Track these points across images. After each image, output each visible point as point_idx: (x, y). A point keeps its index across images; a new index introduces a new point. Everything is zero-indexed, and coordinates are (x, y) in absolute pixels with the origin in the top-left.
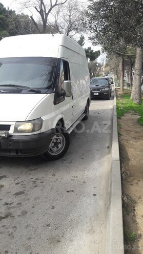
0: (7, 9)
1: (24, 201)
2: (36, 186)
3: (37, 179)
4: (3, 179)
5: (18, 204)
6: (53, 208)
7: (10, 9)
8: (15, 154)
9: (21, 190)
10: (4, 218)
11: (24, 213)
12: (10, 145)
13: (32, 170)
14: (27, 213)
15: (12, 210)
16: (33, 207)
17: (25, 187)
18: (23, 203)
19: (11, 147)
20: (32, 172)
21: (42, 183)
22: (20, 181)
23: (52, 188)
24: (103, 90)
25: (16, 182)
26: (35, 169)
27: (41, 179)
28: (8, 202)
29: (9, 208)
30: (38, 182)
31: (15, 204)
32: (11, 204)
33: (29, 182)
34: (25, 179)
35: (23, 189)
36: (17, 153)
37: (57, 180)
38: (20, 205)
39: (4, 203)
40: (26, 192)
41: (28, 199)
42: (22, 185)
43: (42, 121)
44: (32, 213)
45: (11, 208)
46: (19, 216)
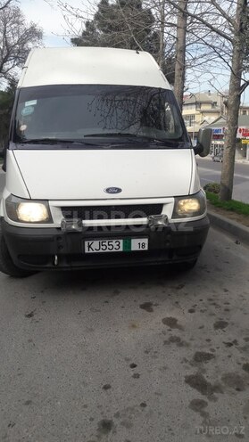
2: (227, 310)
3: (210, 300)
4: (155, 308)
5: (247, 340)
12: (166, 242)
17: (214, 314)
19: (168, 244)
20: (183, 291)
25: (186, 310)
27: (217, 300)
28: (226, 342)
30: (221, 305)
32: (235, 342)
33: (207, 307)
34: (193, 303)
35: (214, 317)
40: (226, 321)
42: (202, 311)
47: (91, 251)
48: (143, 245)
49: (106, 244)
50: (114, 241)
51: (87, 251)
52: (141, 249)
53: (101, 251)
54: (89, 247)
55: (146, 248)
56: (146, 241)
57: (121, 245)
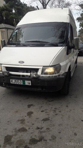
0: (22, 3)
1: (51, 127)
2: (56, 114)
3: (56, 109)
4: (32, 107)
5: (47, 129)
6: (75, 134)
7: (24, 3)
8: (41, 90)
9: (47, 117)
10: (39, 141)
11: (54, 138)
12: (38, 83)
13: (50, 101)
14: (56, 137)
15: (44, 134)
16: (60, 133)
17: (49, 115)
18: (51, 129)
19: (39, 84)
20: (50, 103)
21: (60, 112)
22: (44, 110)
23: (69, 117)
24: (82, 50)
25: (41, 110)
26: (52, 101)
27: (58, 109)
28: (39, 127)
29: (41, 132)
30: (57, 112)
31: (44, 129)
32: (42, 128)
33: (50, 111)
34: (47, 108)
35: (48, 116)
36: (42, 89)
37: (71, 110)
38: (49, 130)
39: (36, 128)
40: (50, 119)
41: (54, 125)
42: (46, 112)
43: (60, 66)
44: (60, 138)
45: (42, 132)
46: (50, 140)
47: (12, 83)
48: (29, 83)
49: (17, 81)
50: (19, 80)
51: (11, 83)
52: (29, 85)
53: (15, 83)
54: (12, 81)
55: (30, 85)
56: (30, 82)
57: (22, 82)
